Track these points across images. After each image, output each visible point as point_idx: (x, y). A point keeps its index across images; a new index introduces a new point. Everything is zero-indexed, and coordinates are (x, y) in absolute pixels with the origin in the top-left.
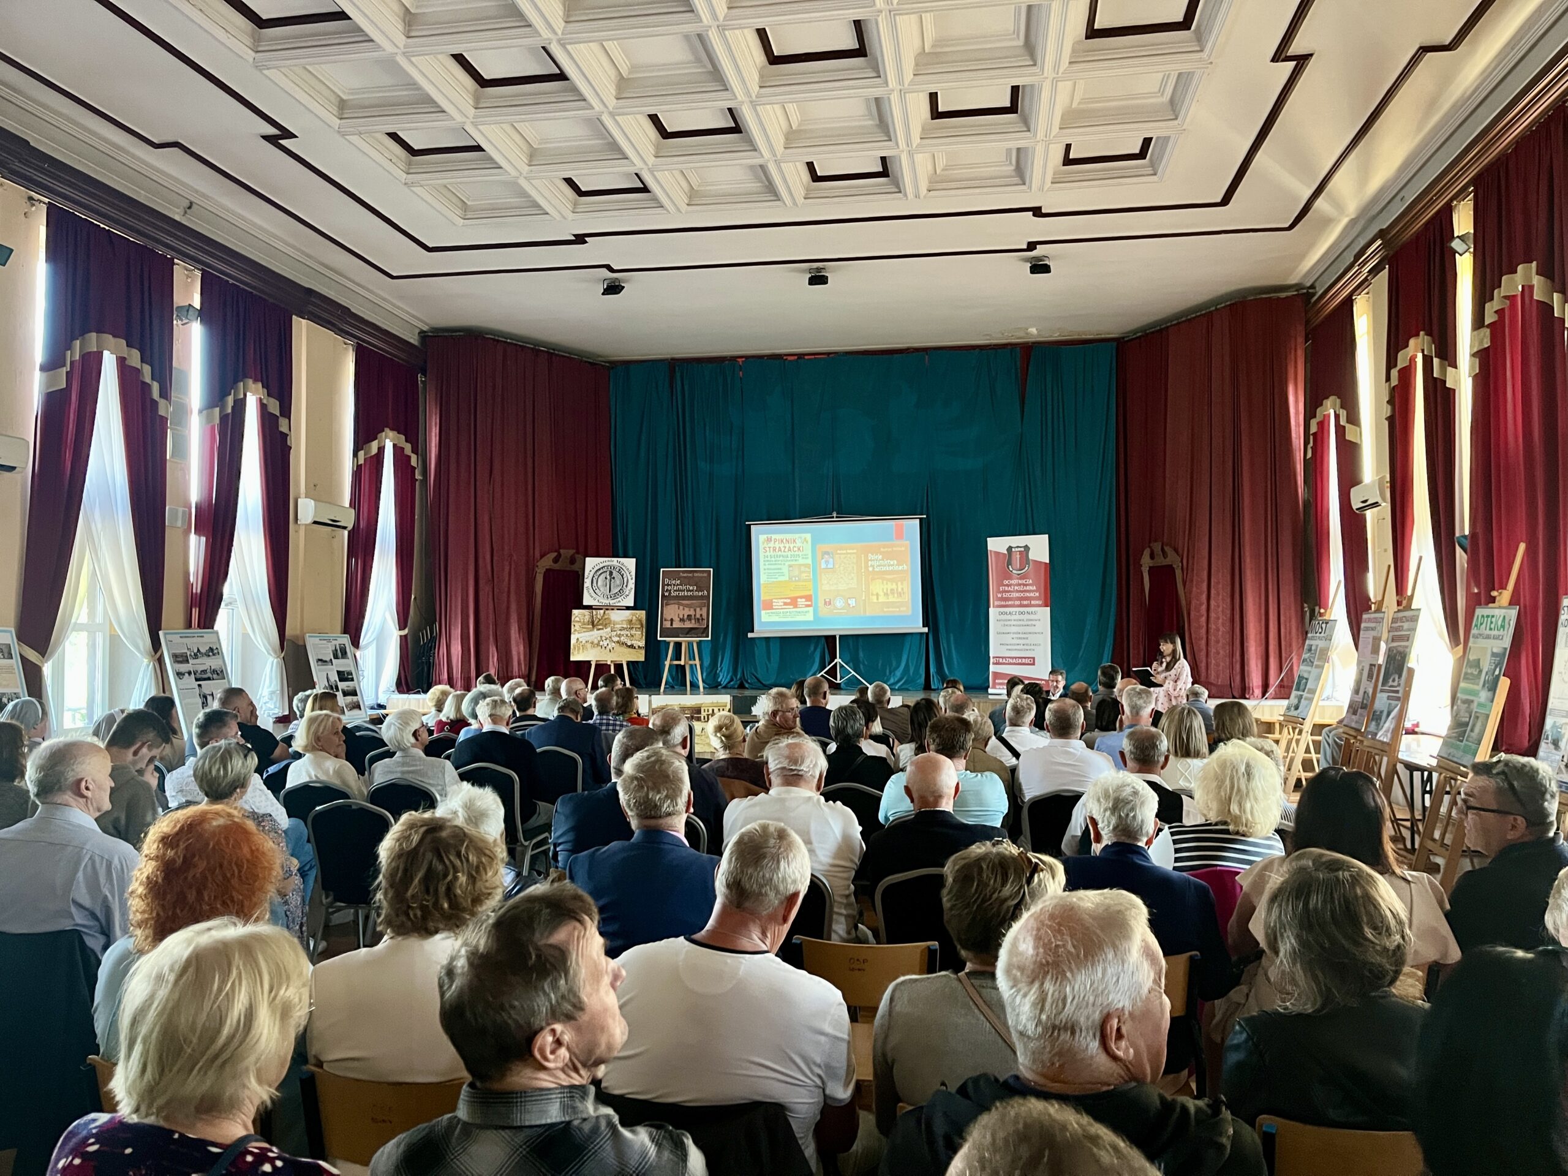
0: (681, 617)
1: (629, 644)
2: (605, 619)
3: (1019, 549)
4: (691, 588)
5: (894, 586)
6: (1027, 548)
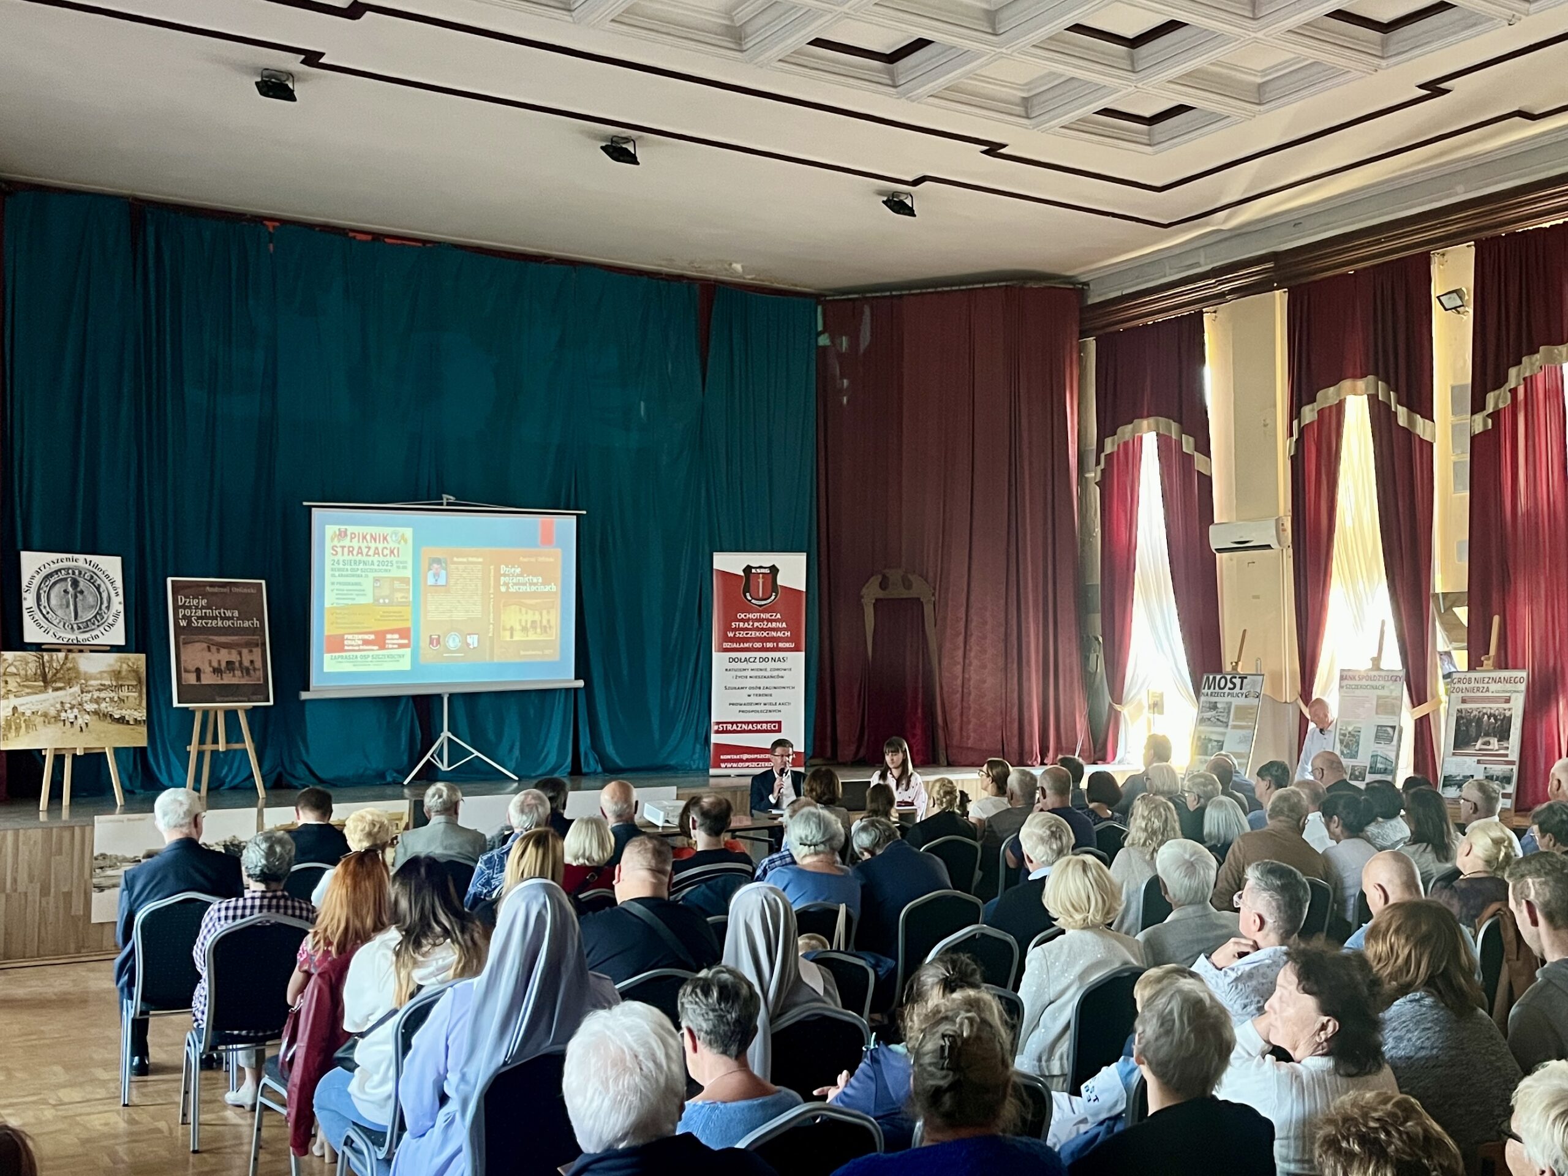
0: (215, 664)
1: (117, 716)
2: (69, 669)
3: (763, 571)
4: (229, 614)
5: (537, 617)
6: (774, 570)
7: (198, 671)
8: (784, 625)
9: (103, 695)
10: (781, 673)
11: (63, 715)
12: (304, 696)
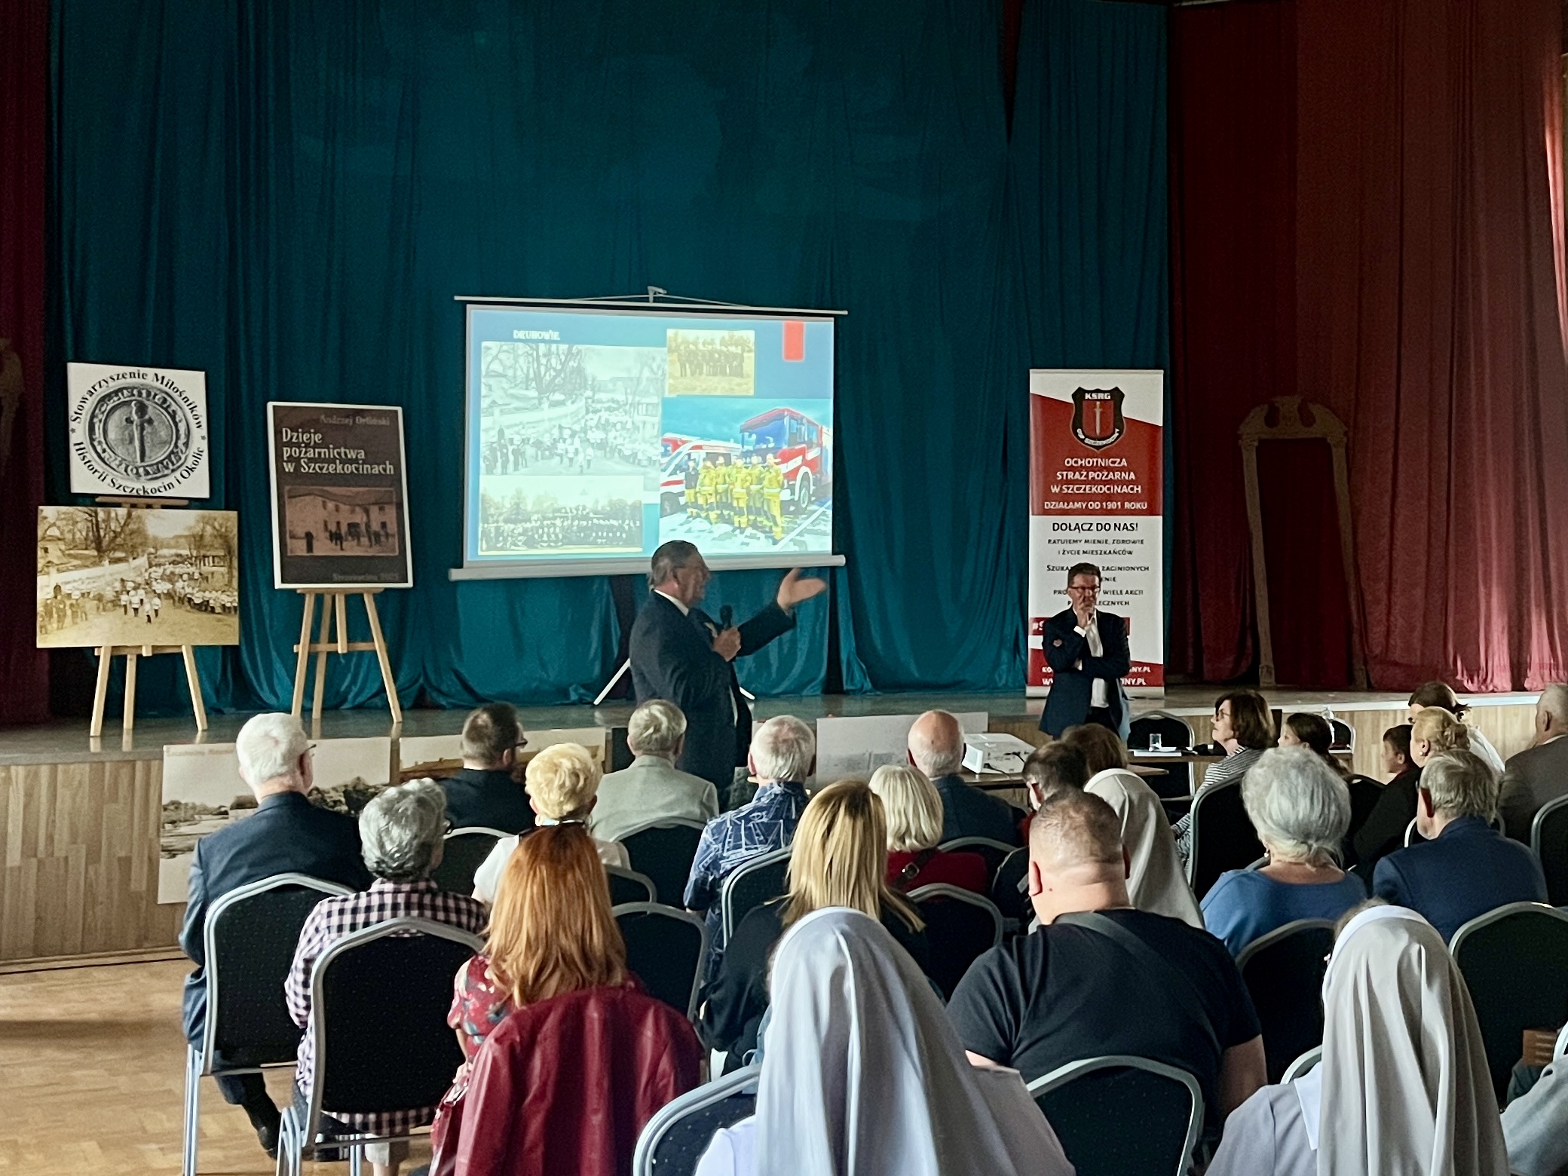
0: (333, 528)
1: (198, 601)
2: (132, 533)
3: (1101, 396)
4: (352, 455)
6: (1117, 395)
7: (309, 537)
8: (1132, 476)
9: (178, 569)
10: (1128, 547)
11: (124, 598)
12: (455, 575)
